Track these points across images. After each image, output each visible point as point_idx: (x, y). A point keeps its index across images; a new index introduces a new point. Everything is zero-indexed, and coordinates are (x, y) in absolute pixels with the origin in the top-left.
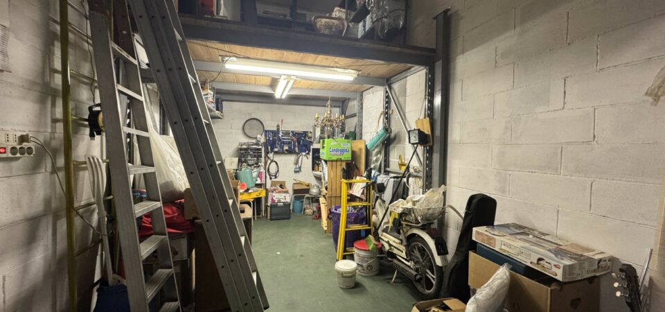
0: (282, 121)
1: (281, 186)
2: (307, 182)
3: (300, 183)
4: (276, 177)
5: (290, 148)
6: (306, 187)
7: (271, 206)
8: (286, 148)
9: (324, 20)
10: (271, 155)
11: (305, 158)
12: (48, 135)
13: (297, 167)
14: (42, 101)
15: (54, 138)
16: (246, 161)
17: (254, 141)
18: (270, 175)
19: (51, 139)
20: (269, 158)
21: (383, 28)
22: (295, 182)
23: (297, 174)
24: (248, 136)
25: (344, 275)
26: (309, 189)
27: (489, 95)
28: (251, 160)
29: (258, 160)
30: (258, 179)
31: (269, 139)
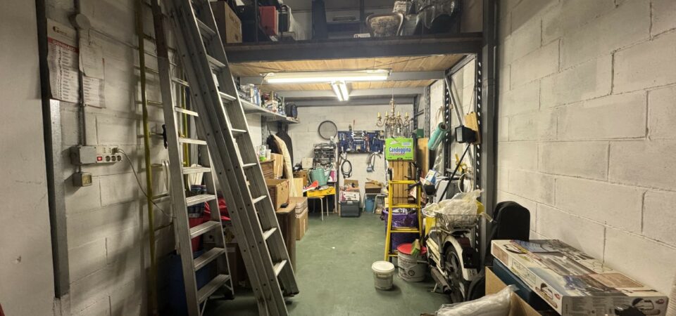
0: (354, 121)
1: (353, 185)
2: (379, 182)
3: (373, 183)
4: (349, 176)
5: (362, 147)
6: (378, 187)
7: (342, 204)
8: (358, 147)
9: (378, 19)
10: (344, 155)
11: (377, 157)
12: (135, 147)
13: (370, 166)
14: (130, 124)
15: (140, 149)
16: (319, 161)
17: (328, 142)
18: (343, 174)
19: (137, 149)
20: (342, 158)
22: (367, 181)
23: (370, 173)
24: (323, 138)
25: (379, 276)
26: (380, 189)
27: (535, 81)
28: (325, 160)
29: (330, 159)
30: (330, 177)
31: (342, 140)
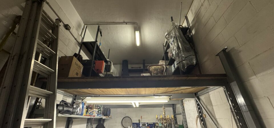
0: (141, 117)
21: (183, 66)
24: (124, 127)
